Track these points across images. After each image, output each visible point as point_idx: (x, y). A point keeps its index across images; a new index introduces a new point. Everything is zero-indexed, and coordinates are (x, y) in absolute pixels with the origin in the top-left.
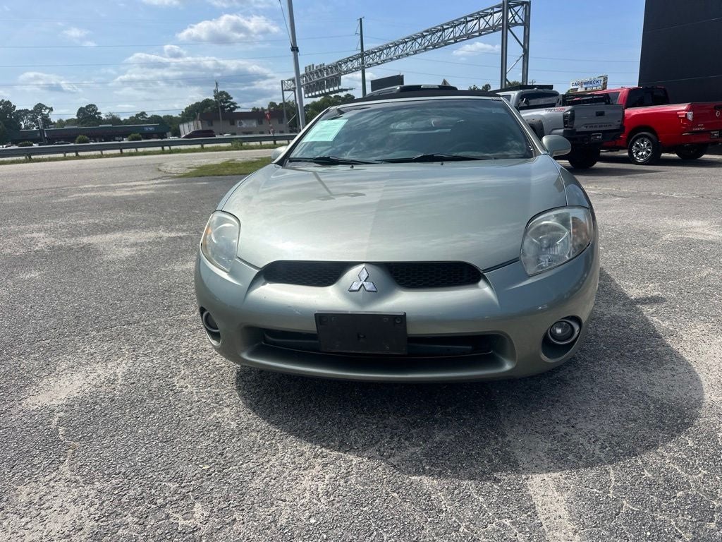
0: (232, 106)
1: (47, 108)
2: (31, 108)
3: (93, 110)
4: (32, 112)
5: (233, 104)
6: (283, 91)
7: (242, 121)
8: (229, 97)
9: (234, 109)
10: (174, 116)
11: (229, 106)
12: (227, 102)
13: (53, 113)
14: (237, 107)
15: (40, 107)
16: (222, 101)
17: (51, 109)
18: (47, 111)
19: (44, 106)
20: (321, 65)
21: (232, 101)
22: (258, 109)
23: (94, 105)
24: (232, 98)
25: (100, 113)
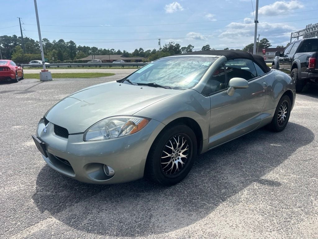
0: (268, 45)
1: (192, 46)
2: (187, 47)
3: (208, 47)
4: (187, 48)
5: (268, 44)
6: (291, 38)
7: (269, 53)
8: (267, 41)
9: (268, 46)
10: (240, 50)
11: (266, 45)
12: (265, 43)
13: (194, 48)
14: (270, 46)
15: (190, 46)
16: (263, 43)
17: (193, 47)
18: (192, 47)
19: (191, 46)
20: (315, 24)
21: (268, 43)
22: (280, 47)
23: (209, 45)
24: (268, 42)
25: (210, 48)
